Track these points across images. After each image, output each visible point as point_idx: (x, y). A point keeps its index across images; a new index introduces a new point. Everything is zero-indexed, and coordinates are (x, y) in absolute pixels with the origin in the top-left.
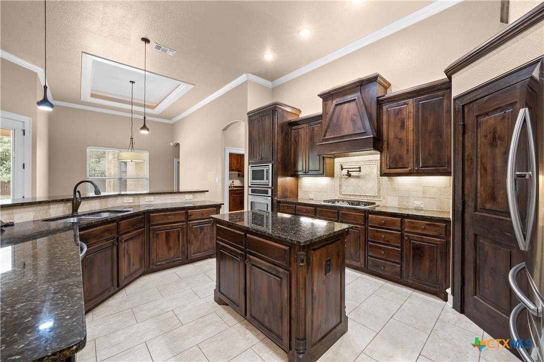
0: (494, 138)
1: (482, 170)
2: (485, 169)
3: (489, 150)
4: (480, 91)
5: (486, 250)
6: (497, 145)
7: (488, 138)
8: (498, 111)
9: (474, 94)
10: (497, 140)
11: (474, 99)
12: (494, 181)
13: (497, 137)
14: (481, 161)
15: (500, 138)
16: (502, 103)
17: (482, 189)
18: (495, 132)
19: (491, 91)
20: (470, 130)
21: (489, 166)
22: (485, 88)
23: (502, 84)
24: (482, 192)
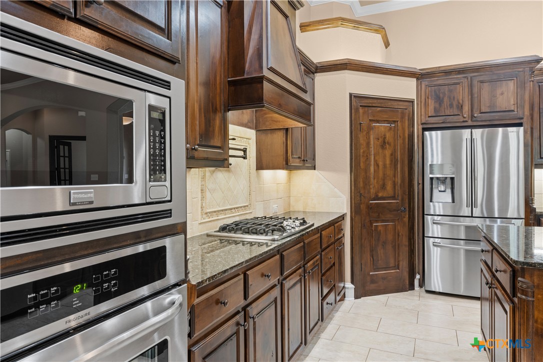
0: (384, 142)
1: (375, 166)
2: (378, 165)
3: (381, 151)
4: (375, 101)
5: (379, 230)
6: (386, 148)
7: (380, 141)
8: (386, 122)
9: (371, 101)
10: (386, 144)
11: (370, 105)
12: (384, 174)
13: (386, 142)
14: (374, 158)
15: (388, 143)
16: (390, 118)
17: (376, 181)
18: (385, 138)
19: (382, 105)
20: (365, 131)
21: (381, 164)
22: (379, 101)
23: (390, 104)
24: (376, 184)
